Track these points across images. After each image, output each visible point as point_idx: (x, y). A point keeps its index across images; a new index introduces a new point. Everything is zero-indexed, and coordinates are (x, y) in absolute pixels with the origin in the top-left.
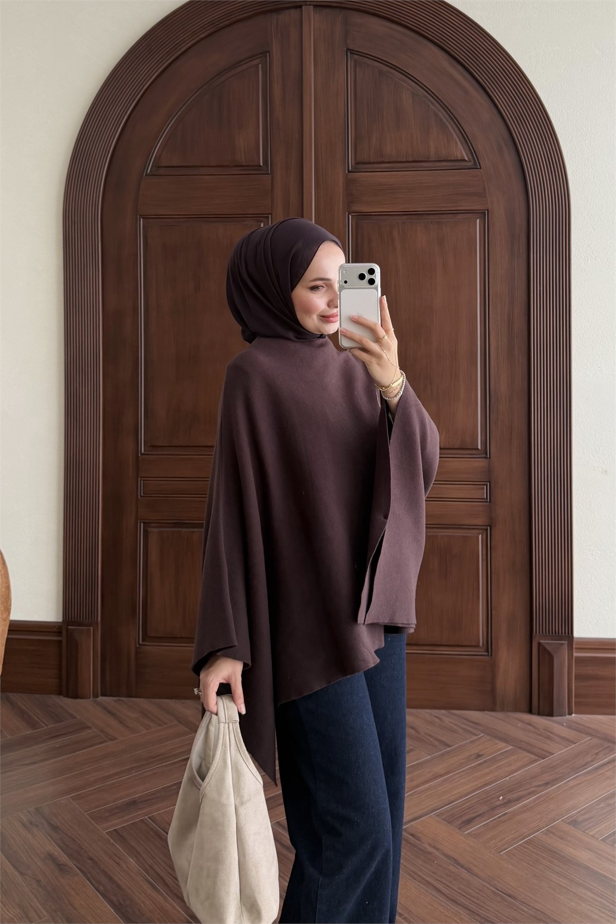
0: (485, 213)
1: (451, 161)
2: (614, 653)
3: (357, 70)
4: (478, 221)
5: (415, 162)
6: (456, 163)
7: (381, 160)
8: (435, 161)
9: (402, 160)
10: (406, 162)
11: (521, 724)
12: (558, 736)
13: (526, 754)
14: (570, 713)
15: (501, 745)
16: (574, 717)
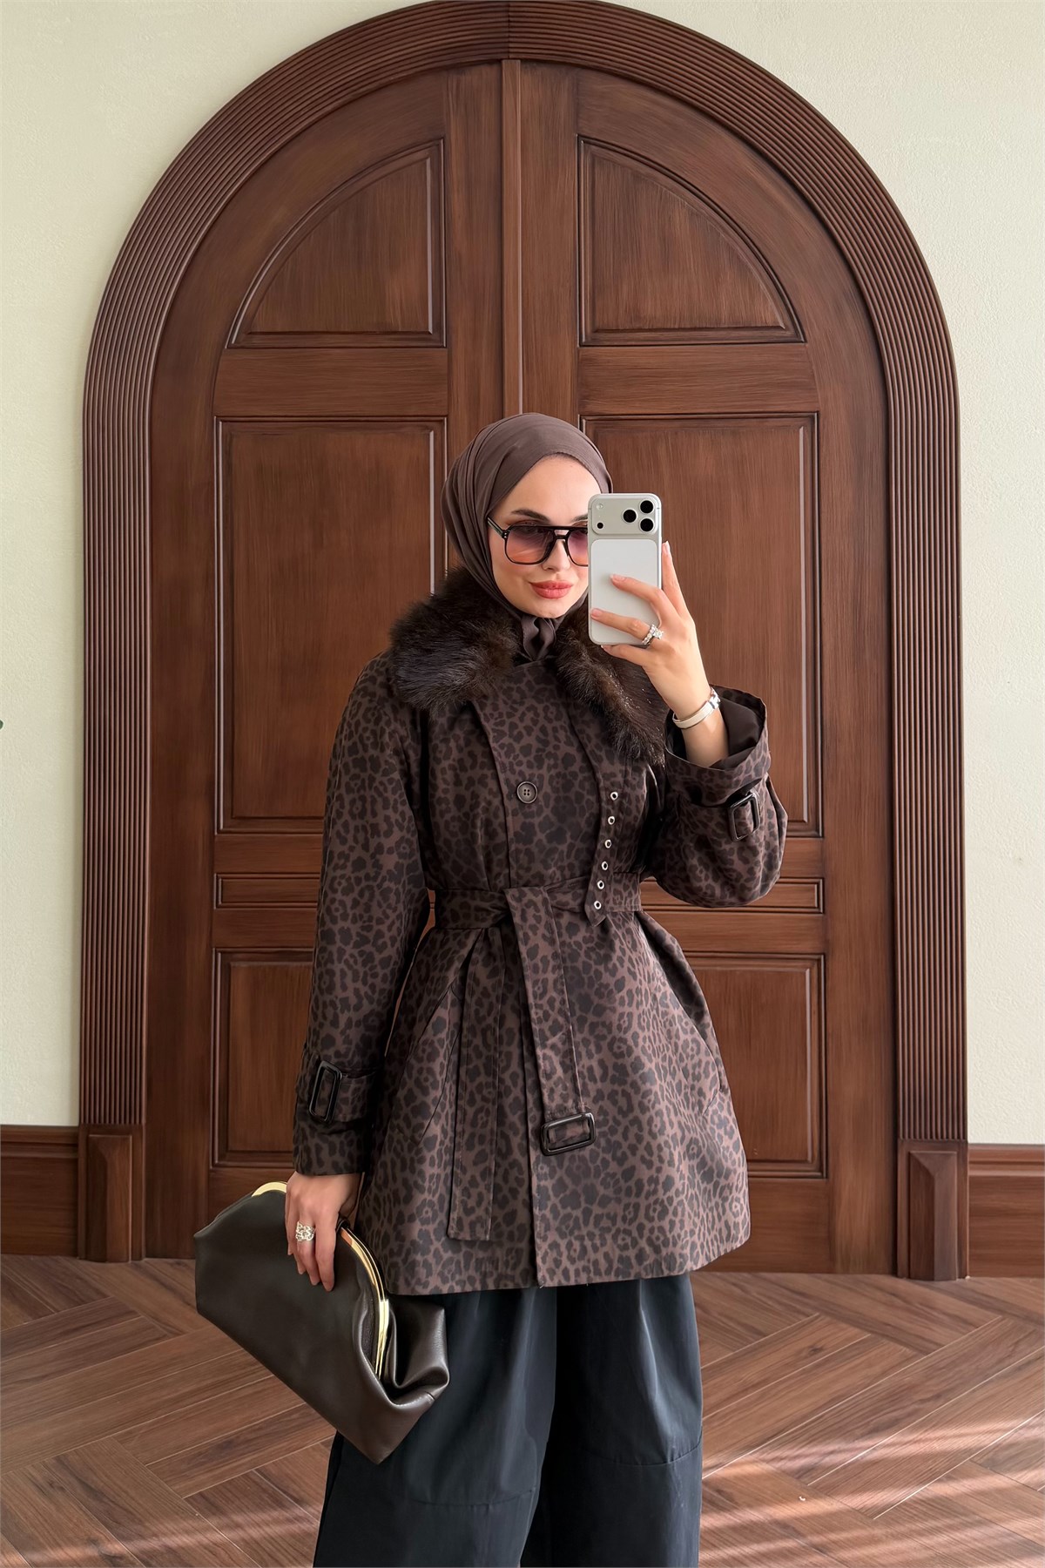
0: (813, 418)
1: (757, 328)
2: (1042, 1170)
3: (596, 171)
4: (801, 430)
5: (695, 331)
6: (763, 334)
7: (638, 326)
8: (728, 328)
9: (672, 327)
10: (680, 329)
11: (879, 1294)
12: (945, 1314)
13: (893, 1345)
14: (962, 1276)
15: (853, 1331)
16: (970, 1280)
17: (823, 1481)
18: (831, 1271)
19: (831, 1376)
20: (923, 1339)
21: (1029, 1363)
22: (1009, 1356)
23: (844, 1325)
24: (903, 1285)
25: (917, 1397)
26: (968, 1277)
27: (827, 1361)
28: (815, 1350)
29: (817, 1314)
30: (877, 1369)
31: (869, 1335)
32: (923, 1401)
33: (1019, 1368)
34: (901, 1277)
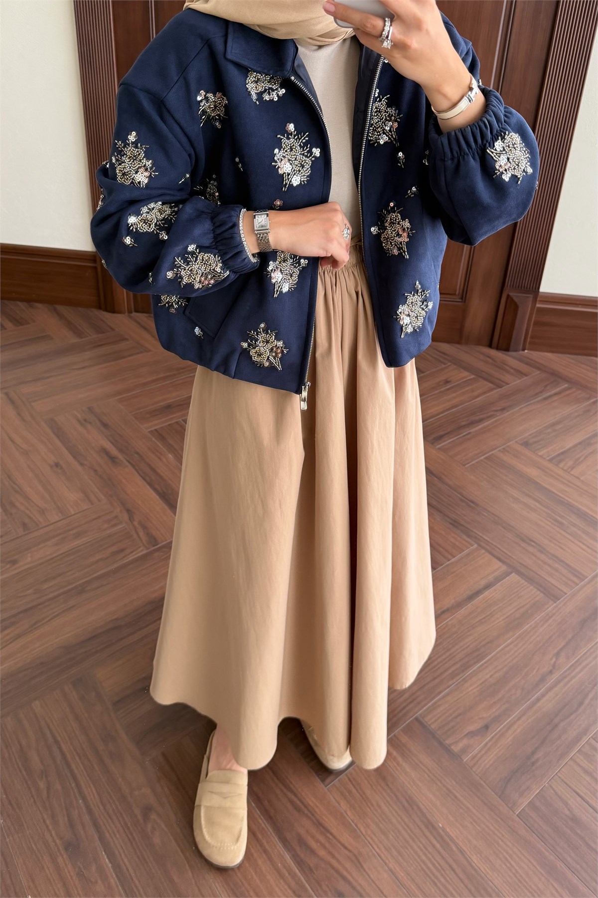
11: (482, 357)
12: (513, 368)
13: (486, 383)
14: (524, 350)
15: (466, 374)
16: (527, 353)
17: (443, 446)
18: (459, 343)
19: (454, 395)
20: (500, 380)
21: (550, 396)
22: (541, 392)
23: (462, 370)
24: (493, 352)
25: (494, 409)
26: (526, 351)
27: (452, 387)
28: (447, 382)
29: (449, 364)
30: (476, 393)
31: (473, 376)
32: (496, 411)
33: (545, 399)
34: (493, 348)
